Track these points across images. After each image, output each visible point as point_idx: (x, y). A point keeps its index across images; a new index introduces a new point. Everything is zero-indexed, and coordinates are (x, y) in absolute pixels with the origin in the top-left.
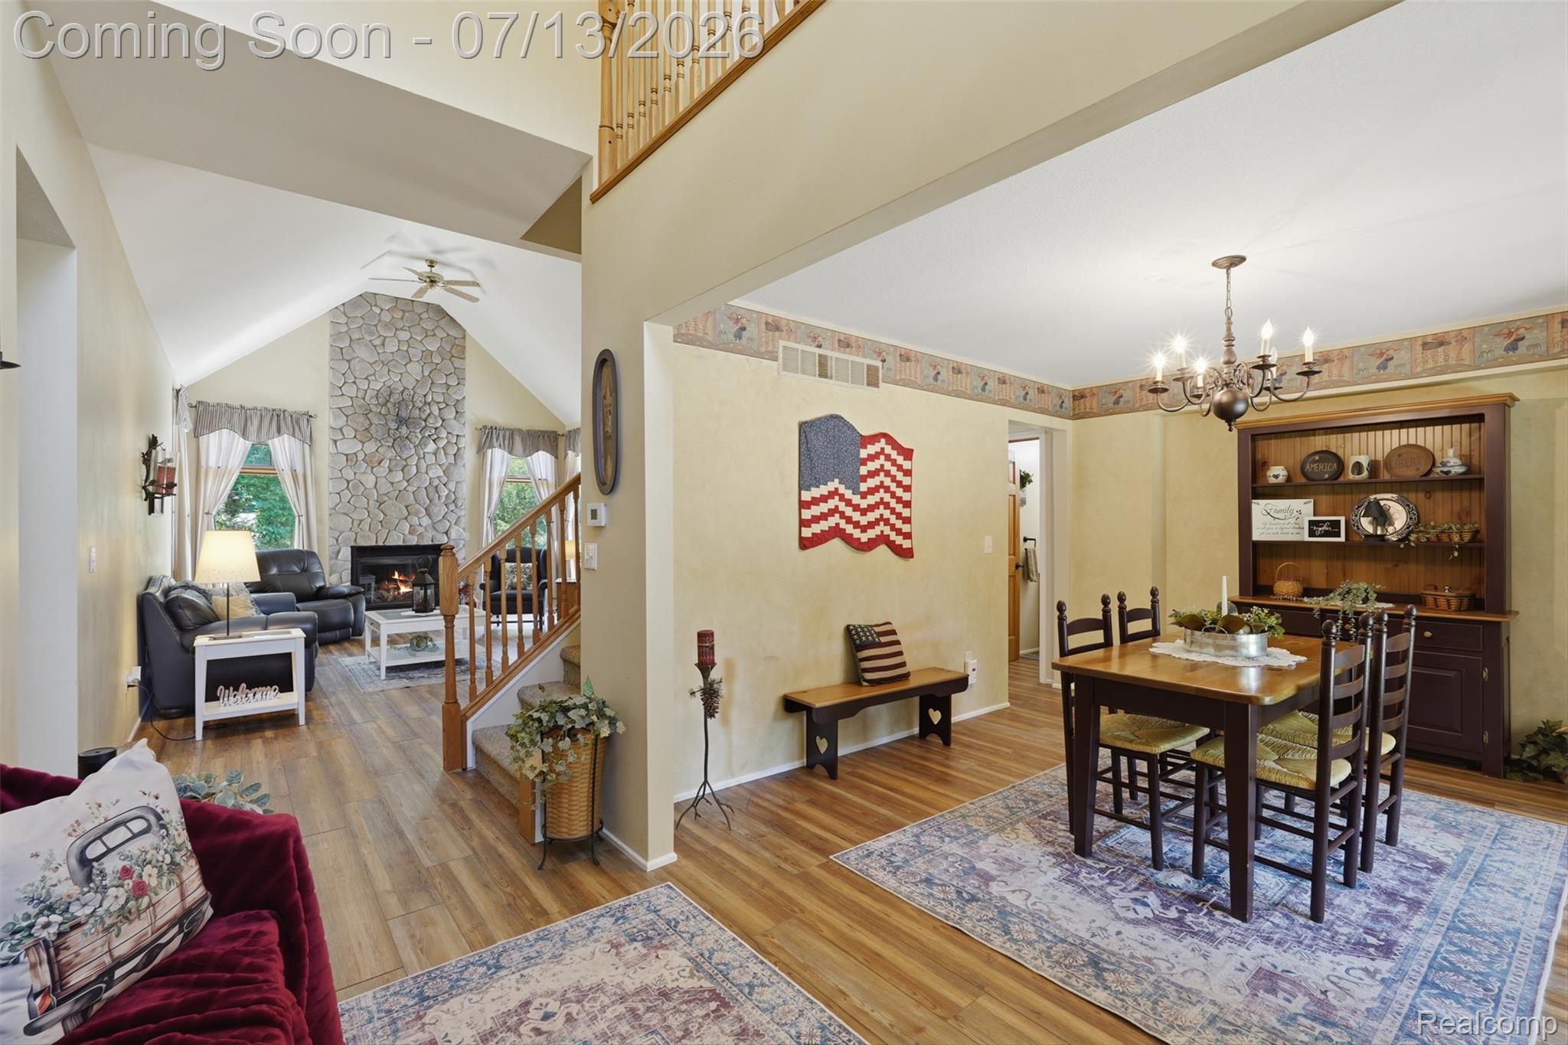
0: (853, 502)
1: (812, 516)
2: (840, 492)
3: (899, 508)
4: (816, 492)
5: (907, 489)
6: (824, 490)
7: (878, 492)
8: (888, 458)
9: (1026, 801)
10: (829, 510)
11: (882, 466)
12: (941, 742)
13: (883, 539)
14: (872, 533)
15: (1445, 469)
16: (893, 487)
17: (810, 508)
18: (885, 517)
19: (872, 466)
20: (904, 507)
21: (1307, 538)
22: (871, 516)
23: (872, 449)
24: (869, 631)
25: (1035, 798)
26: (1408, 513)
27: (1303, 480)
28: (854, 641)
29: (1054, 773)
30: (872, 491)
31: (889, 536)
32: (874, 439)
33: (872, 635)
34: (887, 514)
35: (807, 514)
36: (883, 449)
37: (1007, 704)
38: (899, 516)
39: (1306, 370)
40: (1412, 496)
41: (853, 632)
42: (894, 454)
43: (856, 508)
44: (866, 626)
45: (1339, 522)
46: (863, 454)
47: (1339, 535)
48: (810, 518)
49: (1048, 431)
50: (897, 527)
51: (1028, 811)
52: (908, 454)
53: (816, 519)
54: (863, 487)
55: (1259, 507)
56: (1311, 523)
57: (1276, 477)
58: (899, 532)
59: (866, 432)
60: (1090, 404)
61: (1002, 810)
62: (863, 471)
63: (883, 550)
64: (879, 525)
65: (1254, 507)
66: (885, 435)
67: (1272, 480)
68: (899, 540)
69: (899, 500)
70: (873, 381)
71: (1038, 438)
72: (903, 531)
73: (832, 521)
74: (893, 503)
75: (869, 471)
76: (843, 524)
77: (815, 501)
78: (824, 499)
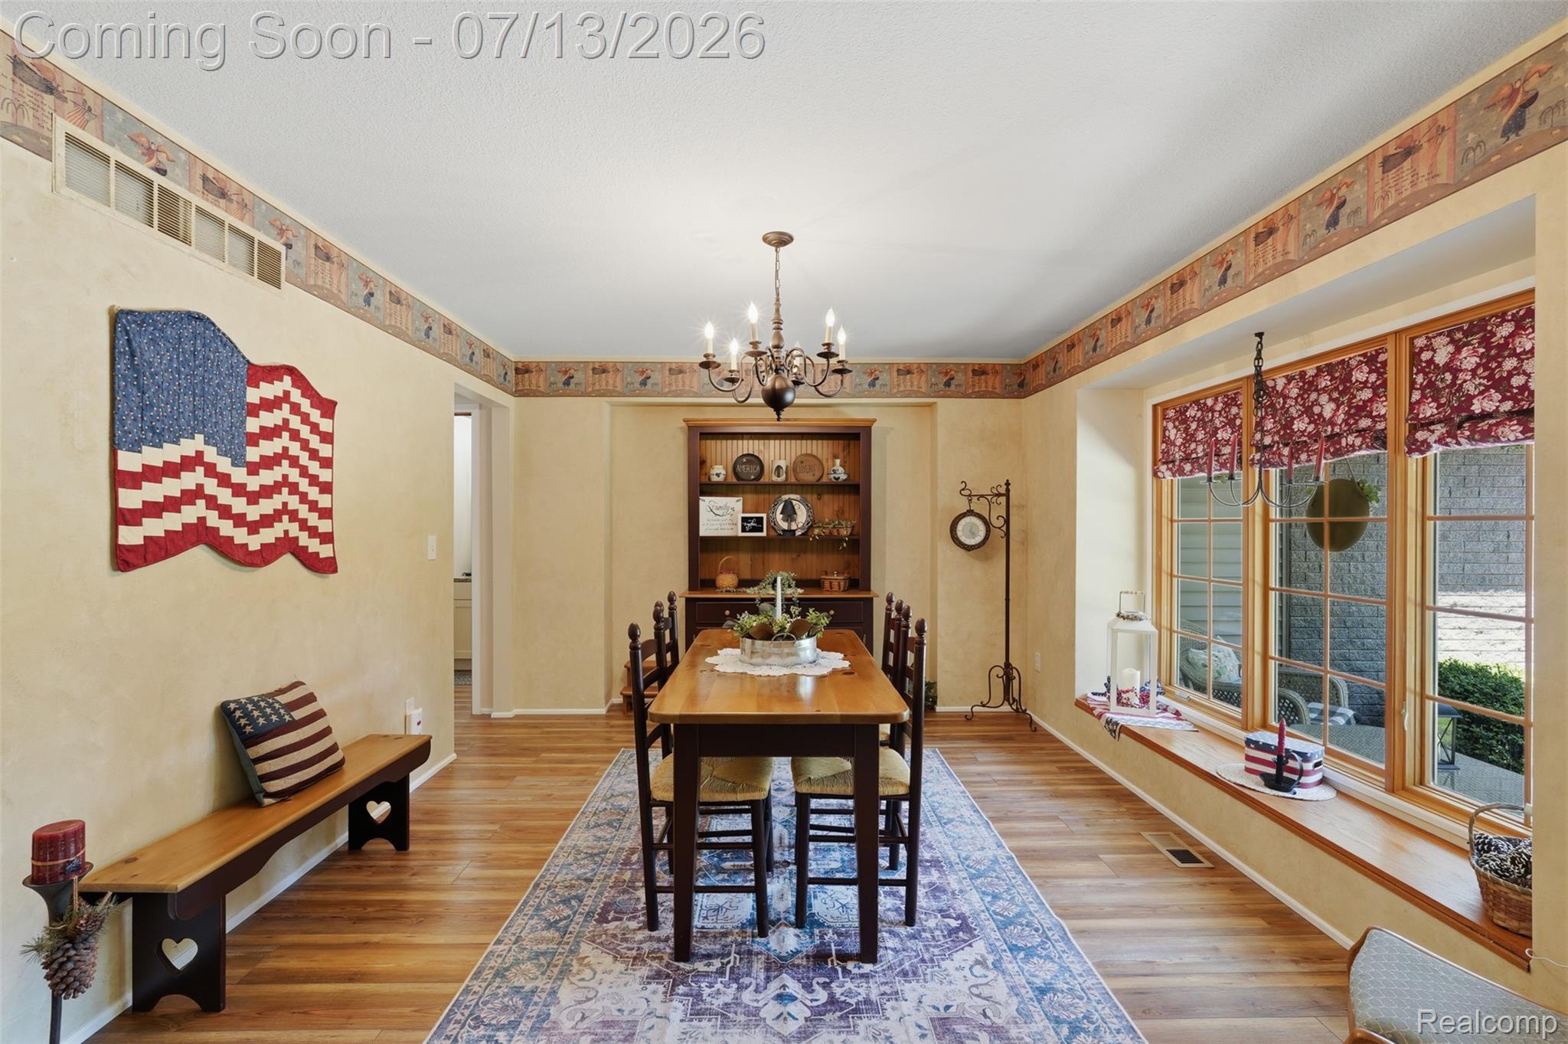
0: (234, 480)
1: (144, 503)
2: (207, 459)
3: (313, 493)
4: (153, 456)
5: (327, 463)
6: (171, 453)
7: (280, 464)
8: (295, 409)
9: (566, 901)
10: (183, 492)
11: (286, 421)
12: (391, 847)
13: (287, 545)
14: (268, 536)
15: (837, 476)
16: (304, 458)
17: (140, 488)
18: (290, 507)
19: (269, 419)
20: (322, 492)
21: (741, 534)
22: (267, 506)
23: (268, 390)
24: (271, 706)
25: (573, 893)
26: (808, 511)
27: (735, 480)
28: (240, 729)
29: (570, 843)
30: (268, 462)
31: (297, 538)
32: (273, 373)
33: (276, 712)
34: (294, 502)
35: (130, 499)
36: (287, 394)
37: (453, 756)
38: (313, 506)
39: (841, 367)
40: (809, 497)
41: (238, 714)
42: (305, 405)
43: (239, 490)
44: (263, 697)
45: (762, 518)
46: (253, 395)
47: (762, 531)
48: (140, 506)
49: (485, 406)
50: (310, 524)
51: (579, 918)
52: (328, 408)
53: (153, 509)
54: (253, 454)
55: (706, 503)
56: (744, 520)
57: (718, 475)
58: (313, 532)
59: (259, 359)
60: (534, 380)
61: (545, 933)
62: (252, 425)
63: (288, 561)
64: (281, 521)
65: (701, 502)
66: (291, 371)
67: (715, 479)
68: (314, 545)
69: (314, 480)
70: (270, 274)
71: (470, 414)
72: (320, 530)
73: (190, 514)
74: (304, 485)
75: (262, 428)
76: (213, 519)
77: (152, 474)
78: (172, 470)
